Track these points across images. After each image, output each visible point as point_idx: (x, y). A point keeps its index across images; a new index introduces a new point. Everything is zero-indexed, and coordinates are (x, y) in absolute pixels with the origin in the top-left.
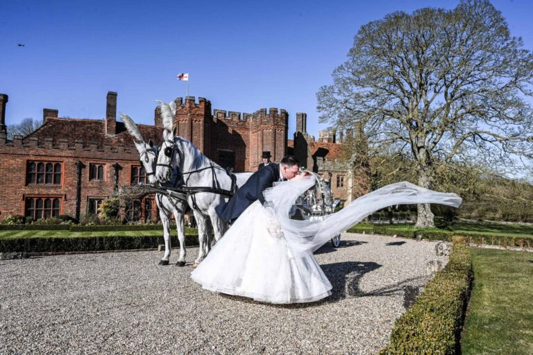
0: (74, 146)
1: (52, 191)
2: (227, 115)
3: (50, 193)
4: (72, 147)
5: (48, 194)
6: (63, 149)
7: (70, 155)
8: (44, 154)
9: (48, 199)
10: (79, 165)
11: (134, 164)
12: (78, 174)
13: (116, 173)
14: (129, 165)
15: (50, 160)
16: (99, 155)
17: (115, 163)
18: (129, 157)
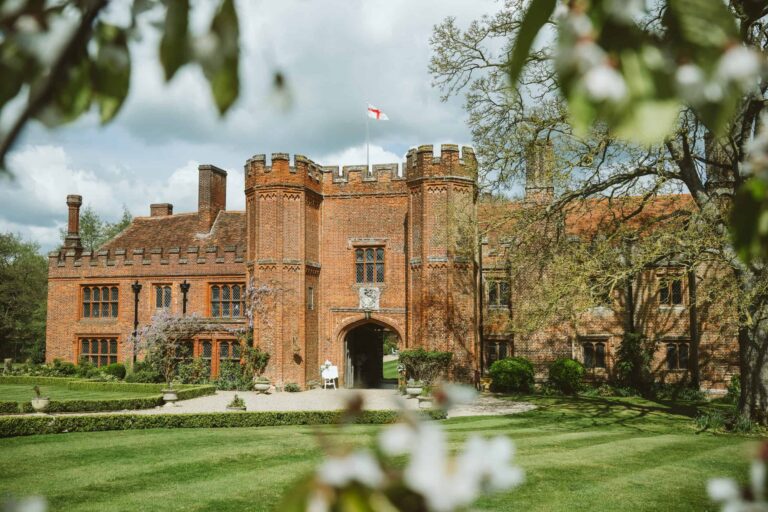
0: (131, 260)
1: (107, 329)
3: (106, 332)
4: (130, 263)
5: (105, 334)
6: (118, 266)
7: (127, 274)
8: (97, 275)
9: (104, 340)
10: (137, 289)
11: (212, 281)
12: (137, 301)
13: (185, 296)
14: (203, 283)
15: (104, 282)
16: (164, 270)
17: (182, 282)
18: (205, 269)
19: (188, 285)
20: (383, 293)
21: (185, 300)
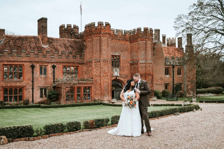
0: (29, 54)
1: (18, 84)
2: (115, 32)
3: (17, 85)
4: (28, 56)
5: (16, 86)
6: (23, 57)
7: (28, 60)
8: (12, 60)
9: (16, 89)
10: (33, 67)
11: (64, 65)
12: (33, 72)
13: (54, 71)
14: (61, 66)
15: (16, 64)
16: (44, 59)
17: (53, 65)
18: (61, 60)
19: (55, 66)
20: (120, 71)
21: (54, 72)
